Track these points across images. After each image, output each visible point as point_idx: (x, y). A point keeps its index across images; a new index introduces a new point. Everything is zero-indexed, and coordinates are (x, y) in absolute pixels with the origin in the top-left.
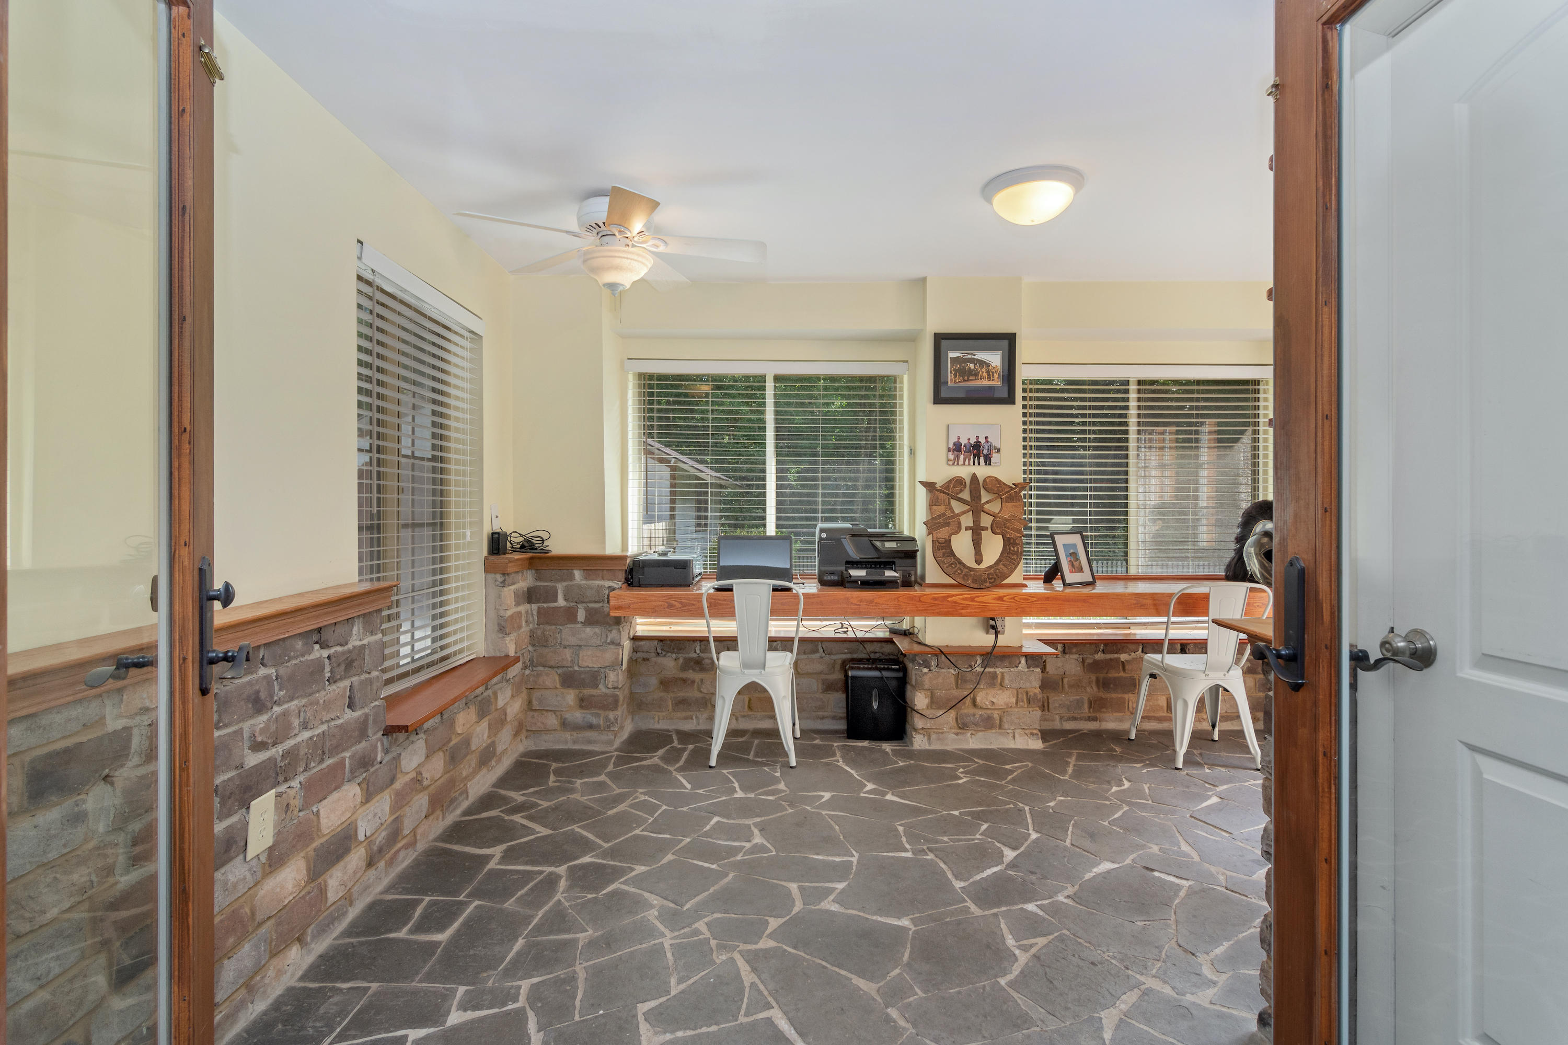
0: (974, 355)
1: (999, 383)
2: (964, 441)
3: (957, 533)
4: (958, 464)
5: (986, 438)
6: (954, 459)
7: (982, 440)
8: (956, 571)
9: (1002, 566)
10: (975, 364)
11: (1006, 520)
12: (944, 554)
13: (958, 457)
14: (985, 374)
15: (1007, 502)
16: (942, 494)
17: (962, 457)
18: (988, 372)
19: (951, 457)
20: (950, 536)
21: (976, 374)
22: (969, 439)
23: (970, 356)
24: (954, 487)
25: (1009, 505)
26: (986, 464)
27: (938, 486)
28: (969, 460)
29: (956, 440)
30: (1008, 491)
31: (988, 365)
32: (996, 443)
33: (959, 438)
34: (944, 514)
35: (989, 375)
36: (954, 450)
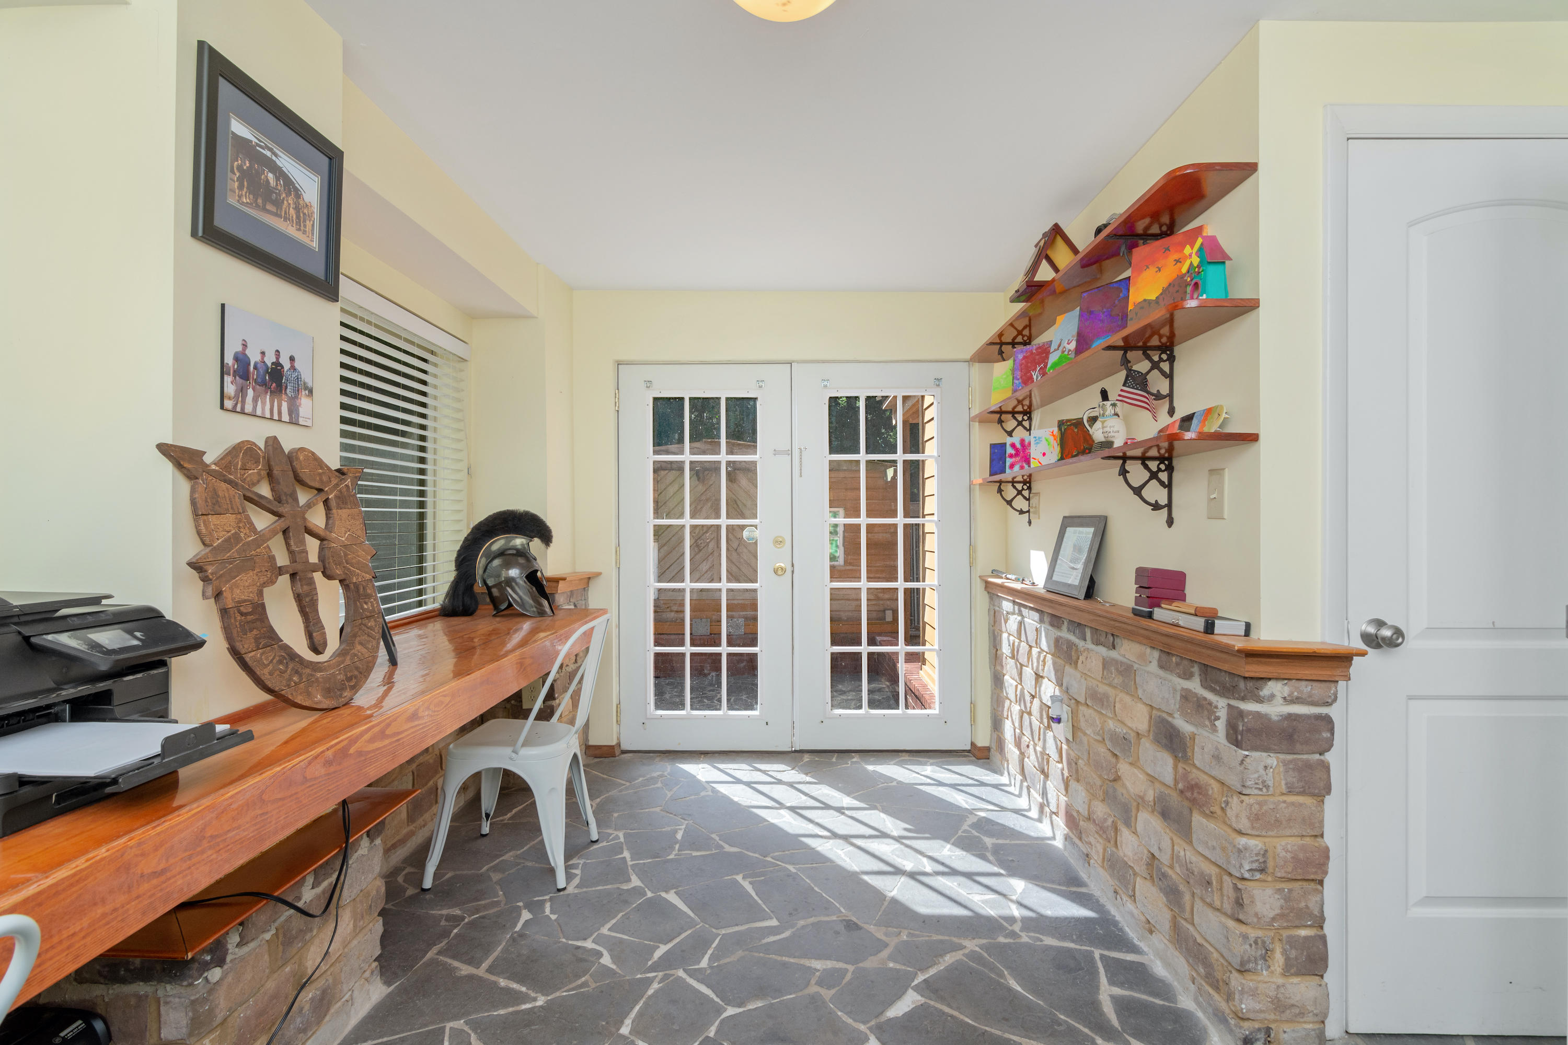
0: (276, 155)
1: (315, 245)
2: (254, 357)
3: (272, 582)
4: (243, 412)
5: (292, 359)
6: (236, 396)
7: (287, 365)
8: (290, 679)
9: (359, 647)
10: (277, 179)
11: (345, 546)
12: (257, 639)
13: (242, 391)
14: (292, 212)
15: (339, 507)
16: (224, 485)
17: (250, 393)
18: (297, 209)
19: (230, 389)
20: (260, 594)
21: (278, 203)
22: (263, 353)
23: (268, 154)
24: (244, 468)
25: (344, 513)
26: (291, 423)
27: (208, 459)
28: (264, 404)
29: (240, 349)
30: (337, 485)
31: (298, 196)
32: (306, 377)
33: (245, 346)
34: (236, 538)
35: (298, 217)
36: (236, 373)
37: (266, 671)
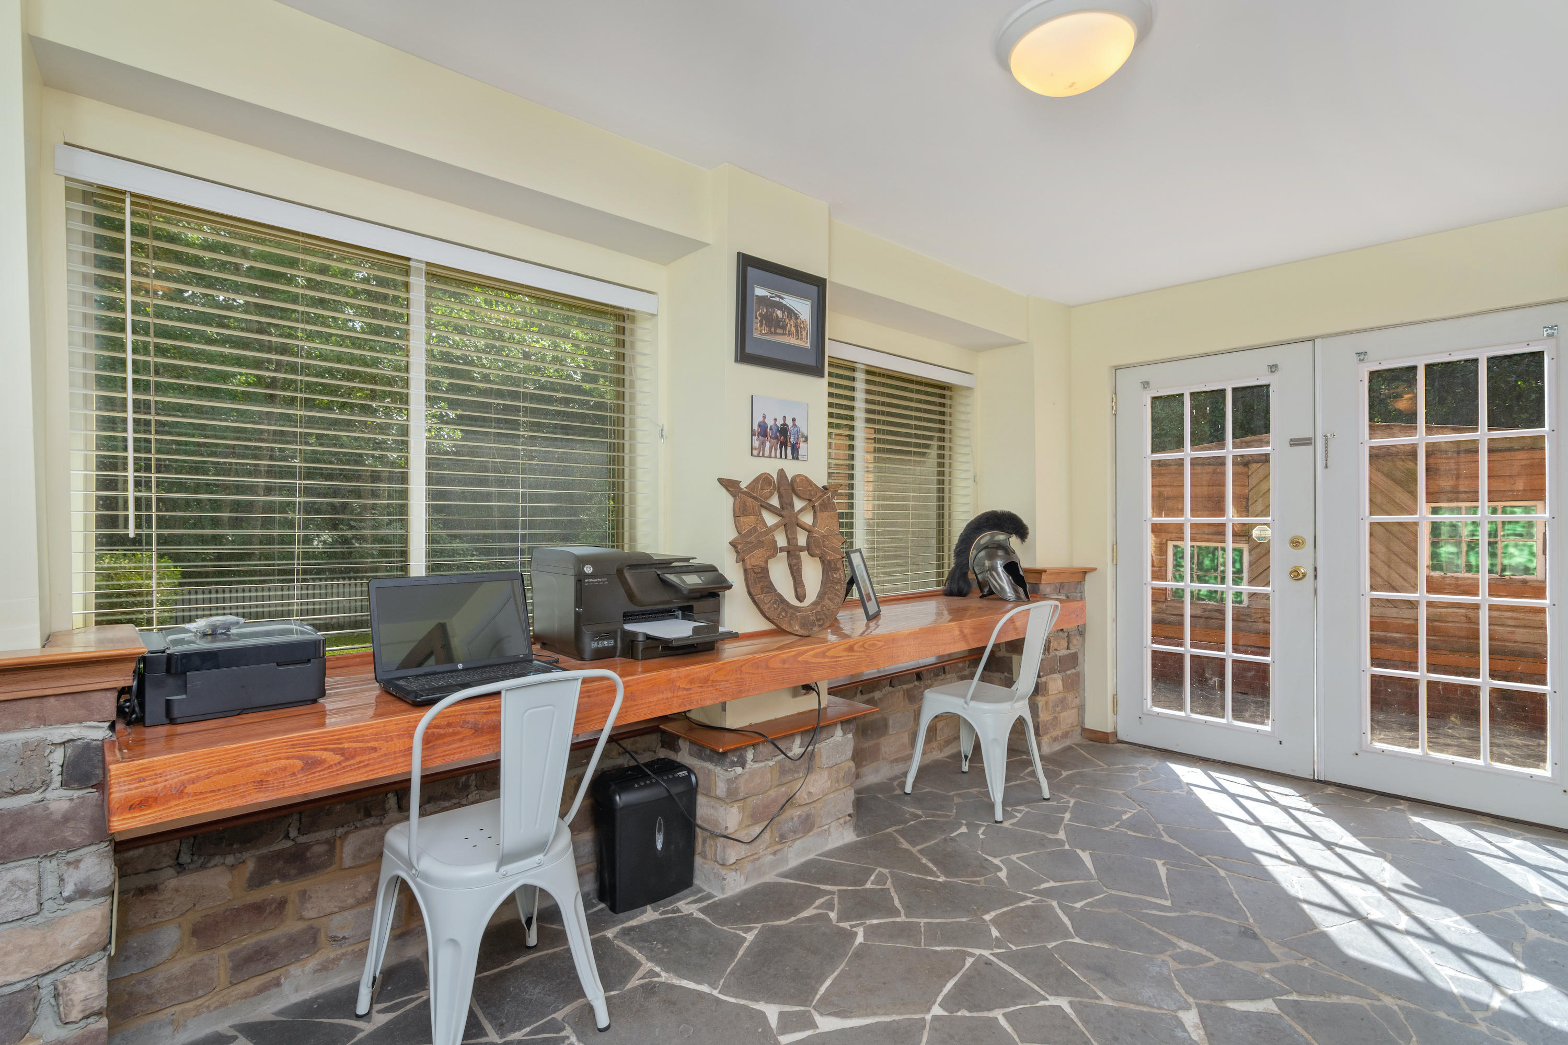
0: (782, 298)
1: (808, 345)
2: (770, 423)
3: (773, 555)
4: (763, 456)
5: (794, 420)
6: (760, 447)
7: (789, 423)
8: (780, 614)
9: (827, 601)
10: (783, 312)
11: (824, 536)
12: (762, 588)
13: (763, 444)
14: (793, 329)
15: (821, 511)
16: (750, 499)
17: (768, 444)
18: (796, 326)
19: (756, 444)
20: (766, 562)
21: (784, 327)
22: (775, 420)
23: (777, 299)
24: (762, 489)
25: (824, 515)
26: (793, 458)
27: (743, 486)
28: (776, 450)
29: (761, 419)
30: (821, 497)
31: (797, 317)
32: (803, 430)
33: (764, 417)
34: (755, 529)
35: (797, 331)
36: (759, 434)
37: (766, 607)
